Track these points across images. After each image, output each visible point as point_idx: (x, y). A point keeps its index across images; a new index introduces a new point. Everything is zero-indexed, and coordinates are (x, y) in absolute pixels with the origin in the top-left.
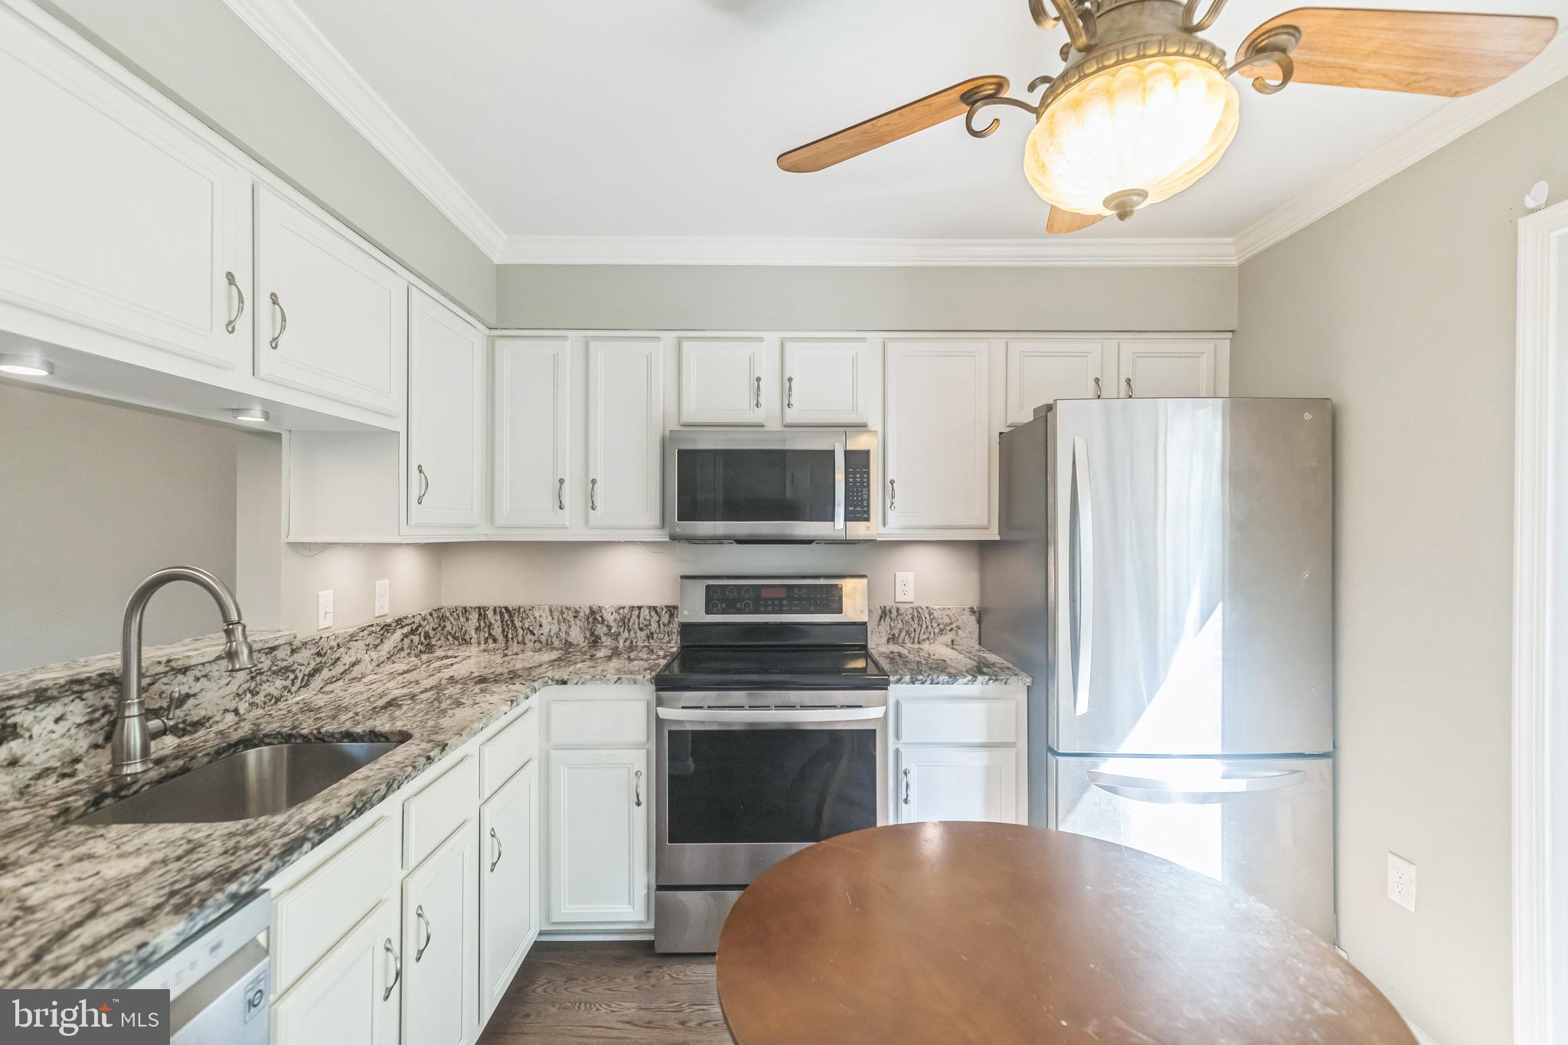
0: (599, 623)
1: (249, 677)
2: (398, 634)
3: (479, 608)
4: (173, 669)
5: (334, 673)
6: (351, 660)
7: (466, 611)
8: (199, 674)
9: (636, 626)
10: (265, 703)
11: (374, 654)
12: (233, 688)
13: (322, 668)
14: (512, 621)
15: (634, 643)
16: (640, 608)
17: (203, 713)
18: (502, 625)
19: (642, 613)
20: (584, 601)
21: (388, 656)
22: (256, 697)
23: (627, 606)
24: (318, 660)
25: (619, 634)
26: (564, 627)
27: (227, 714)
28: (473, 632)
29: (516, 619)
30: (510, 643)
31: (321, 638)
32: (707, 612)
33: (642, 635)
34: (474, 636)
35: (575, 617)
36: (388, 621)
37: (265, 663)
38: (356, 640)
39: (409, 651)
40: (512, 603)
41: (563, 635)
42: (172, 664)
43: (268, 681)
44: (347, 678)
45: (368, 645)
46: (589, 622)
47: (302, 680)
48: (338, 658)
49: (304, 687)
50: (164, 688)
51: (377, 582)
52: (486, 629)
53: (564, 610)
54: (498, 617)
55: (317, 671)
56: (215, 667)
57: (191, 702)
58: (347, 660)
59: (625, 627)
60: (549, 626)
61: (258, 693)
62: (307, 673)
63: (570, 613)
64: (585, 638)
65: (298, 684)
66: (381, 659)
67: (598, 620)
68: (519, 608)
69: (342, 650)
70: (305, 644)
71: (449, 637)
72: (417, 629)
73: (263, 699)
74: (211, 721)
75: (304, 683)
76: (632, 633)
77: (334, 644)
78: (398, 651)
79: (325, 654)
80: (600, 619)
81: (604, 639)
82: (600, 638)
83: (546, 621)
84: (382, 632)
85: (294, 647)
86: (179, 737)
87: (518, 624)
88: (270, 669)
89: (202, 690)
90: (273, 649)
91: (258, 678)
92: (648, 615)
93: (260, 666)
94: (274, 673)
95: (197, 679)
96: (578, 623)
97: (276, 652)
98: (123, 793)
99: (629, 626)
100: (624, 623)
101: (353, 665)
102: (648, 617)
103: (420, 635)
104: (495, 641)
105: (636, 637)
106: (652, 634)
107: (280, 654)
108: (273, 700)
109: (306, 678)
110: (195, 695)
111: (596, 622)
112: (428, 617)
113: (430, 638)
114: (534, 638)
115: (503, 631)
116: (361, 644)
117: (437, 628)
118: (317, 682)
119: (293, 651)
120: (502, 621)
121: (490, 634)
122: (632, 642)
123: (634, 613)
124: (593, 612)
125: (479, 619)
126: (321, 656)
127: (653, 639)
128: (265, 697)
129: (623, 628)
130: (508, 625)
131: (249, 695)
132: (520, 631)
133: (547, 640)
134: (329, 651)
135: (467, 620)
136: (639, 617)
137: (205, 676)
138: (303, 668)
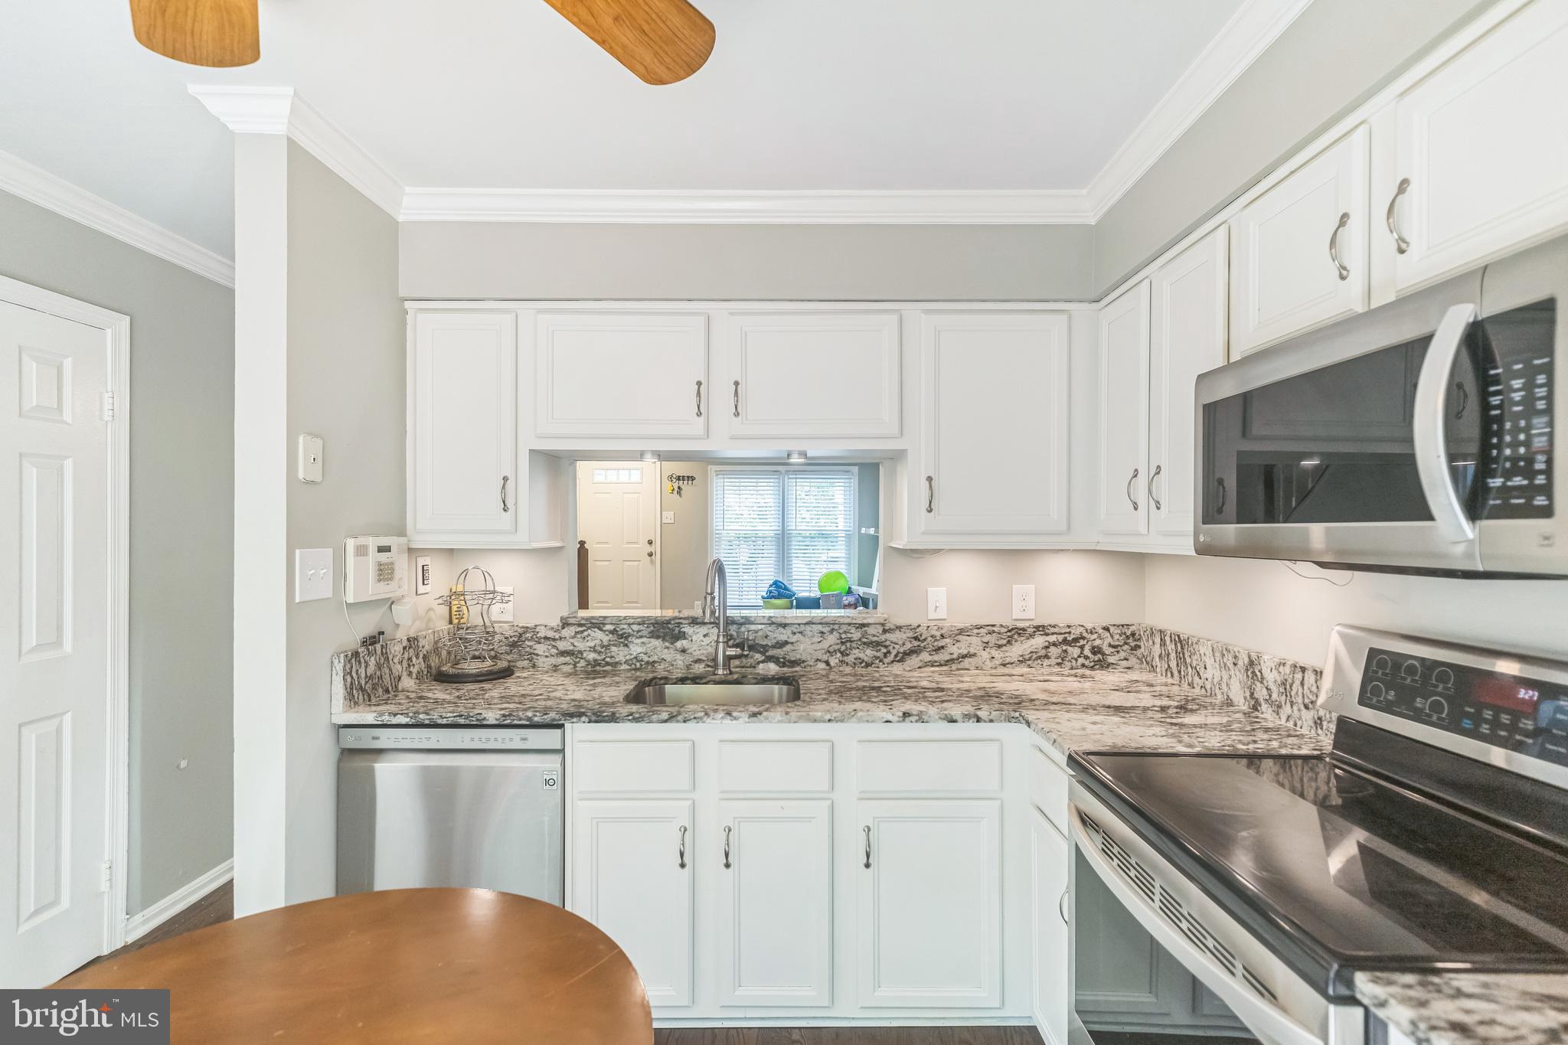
0: (1258, 680)
1: (839, 641)
2: (1039, 641)
3: (1161, 631)
4: (773, 623)
5: (936, 658)
6: (960, 651)
7: (1153, 633)
8: (795, 630)
9: (1300, 700)
10: (855, 664)
11: (995, 653)
12: (825, 645)
13: (921, 651)
14: (1183, 654)
15: (1299, 726)
16: (1303, 670)
17: (798, 657)
18: (1177, 657)
19: (1306, 679)
20: (1244, 643)
21: (1021, 659)
22: (846, 658)
23: (1289, 663)
24: (916, 643)
25: (1280, 707)
26: (1225, 677)
27: (818, 662)
28: (1157, 659)
29: (1186, 651)
30: (1183, 682)
31: (919, 626)
32: (1362, 701)
33: (1308, 716)
34: (1159, 664)
35: (1235, 664)
36: (1021, 625)
37: (856, 635)
38: (968, 635)
39: (1060, 660)
40: (1185, 629)
41: (1224, 686)
42: (773, 619)
43: (858, 648)
44: (954, 667)
45: (987, 643)
46: (1248, 676)
47: (896, 656)
48: (943, 647)
49: (898, 661)
50: (769, 633)
51: (1014, 586)
52: (1166, 659)
53: (1225, 652)
54: (1173, 646)
55: (913, 652)
56: (808, 628)
57: (788, 648)
58: (955, 650)
59: (1286, 696)
60: (1212, 672)
61: (848, 655)
62: (902, 650)
63: (1230, 658)
64: (1245, 698)
65: (891, 658)
66: (1008, 660)
67: (1256, 675)
68: (1188, 638)
69: (947, 640)
70: (899, 628)
71: (1144, 660)
72: (1076, 640)
73: (853, 660)
74: (805, 664)
75: (898, 658)
76: (1295, 708)
77: (938, 634)
78: (1040, 658)
79: (925, 640)
80: (1259, 674)
81: (1264, 707)
82: (1260, 705)
83: (1209, 662)
84: (1009, 634)
85: (887, 628)
86: (780, 667)
87: (1188, 660)
88: (860, 640)
89: (798, 641)
90: (863, 625)
91: (848, 644)
92: (1315, 685)
93: (849, 635)
94: (865, 643)
95: (794, 634)
96: (1238, 673)
97: (866, 628)
98: (698, 681)
99: (1291, 696)
100: (1285, 689)
101: (964, 656)
102: (1314, 689)
103: (1082, 647)
104: (1172, 676)
105: (1300, 719)
106: (1320, 718)
107: (871, 630)
108: (863, 665)
109: (901, 655)
110: (792, 643)
111: (1255, 678)
112: (1101, 631)
113: (1103, 654)
114: (1201, 682)
115: (1178, 665)
116: (975, 640)
117: (1121, 646)
118: (914, 661)
119: (885, 631)
120: (1176, 652)
121: (1169, 666)
122: (1295, 725)
123: (1296, 676)
124: (1251, 663)
125: (1161, 645)
126: (919, 640)
127: (1322, 729)
128: (855, 659)
129: (1284, 696)
130: (1180, 659)
131: (839, 655)
132: (1189, 668)
133: (1211, 688)
134: (930, 639)
135: (1153, 643)
136: (1302, 684)
137: (801, 633)
138: (897, 646)
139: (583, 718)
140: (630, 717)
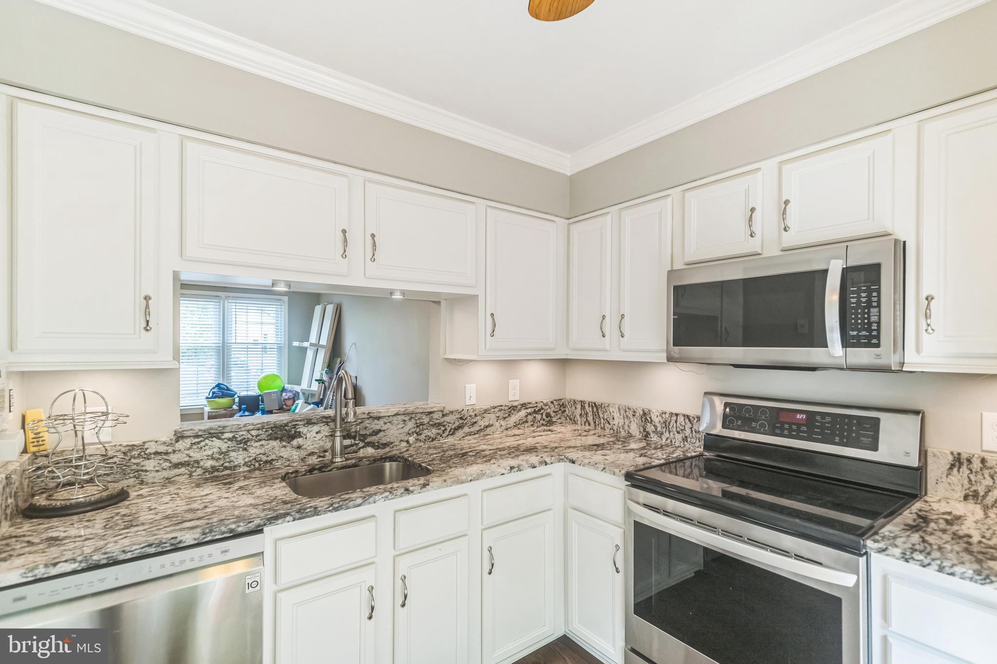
0: (649, 422)
1: (415, 426)
2: (523, 413)
3: (581, 401)
4: (371, 417)
5: (472, 430)
6: (485, 424)
7: (575, 403)
8: (386, 421)
9: (674, 429)
10: (425, 440)
11: (503, 423)
12: (406, 429)
13: (464, 426)
14: (598, 413)
15: (673, 442)
16: (677, 415)
17: (388, 440)
18: (593, 415)
19: (678, 419)
20: (639, 404)
21: (515, 424)
22: (419, 437)
23: (668, 412)
24: (461, 421)
25: (662, 434)
26: (627, 422)
27: (402, 443)
28: (578, 417)
29: (600, 411)
30: (597, 427)
31: (463, 410)
32: (724, 427)
33: (679, 437)
34: (579, 419)
35: (634, 415)
36: (515, 404)
37: (426, 420)
38: (489, 413)
39: (532, 423)
40: (598, 400)
41: (626, 428)
42: (371, 414)
43: (427, 429)
44: (482, 434)
45: (498, 417)
46: (642, 421)
47: (450, 431)
48: (476, 422)
49: (451, 435)
50: (368, 425)
51: (510, 381)
52: (585, 416)
53: (627, 410)
54: (591, 409)
55: (460, 427)
56: (395, 418)
57: (382, 434)
58: (482, 423)
59: (666, 428)
60: (618, 420)
61: (421, 434)
62: (453, 427)
63: (631, 413)
64: (640, 432)
65: (447, 433)
66: (509, 426)
67: (648, 420)
68: (602, 404)
69: (478, 418)
70: (452, 412)
71: (568, 418)
72: (539, 410)
73: (424, 438)
74: (393, 444)
75: (451, 433)
76: (671, 434)
77: (473, 414)
78: (523, 423)
79: (466, 419)
80: (649, 419)
81: (652, 435)
82: (650, 434)
83: (616, 415)
84: (509, 410)
85: (445, 413)
86: (375, 449)
87: (601, 416)
88: (428, 423)
89: (388, 428)
90: (431, 413)
91: (421, 427)
92: (683, 422)
93: (422, 421)
94: (431, 425)
95: (385, 423)
96: (635, 420)
97: (432, 415)
99: (669, 428)
100: (666, 425)
101: (487, 427)
102: (683, 424)
103: (542, 414)
104: (589, 424)
105: (674, 438)
106: (686, 437)
107: (435, 416)
108: (430, 440)
109: (452, 430)
110: (384, 431)
111: (647, 421)
112: (550, 404)
113: (551, 417)
114: (610, 427)
115: (593, 419)
116: (493, 416)
117: (558, 411)
118: (460, 433)
119: (443, 416)
120: (593, 412)
121: (587, 419)
122: (671, 442)
123: (672, 418)
124: (645, 414)
125: (581, 409)
126: (463, 419)
127: (687, 442)
128: (426, 437)
129: (665, 429)
130: (596, 415)
131: (415, 435)
132: (602, 420)
133: (617, 429)
134: (469, 418)
135: (576, 408)
136: (676, 422)
137: (390, 422)
138: (450, 425)
139: (288, 518)
140: (331, 508)
